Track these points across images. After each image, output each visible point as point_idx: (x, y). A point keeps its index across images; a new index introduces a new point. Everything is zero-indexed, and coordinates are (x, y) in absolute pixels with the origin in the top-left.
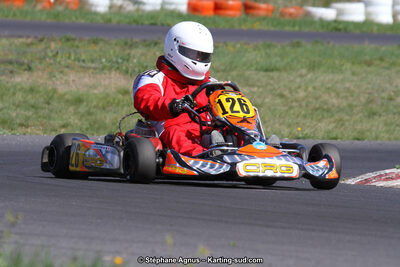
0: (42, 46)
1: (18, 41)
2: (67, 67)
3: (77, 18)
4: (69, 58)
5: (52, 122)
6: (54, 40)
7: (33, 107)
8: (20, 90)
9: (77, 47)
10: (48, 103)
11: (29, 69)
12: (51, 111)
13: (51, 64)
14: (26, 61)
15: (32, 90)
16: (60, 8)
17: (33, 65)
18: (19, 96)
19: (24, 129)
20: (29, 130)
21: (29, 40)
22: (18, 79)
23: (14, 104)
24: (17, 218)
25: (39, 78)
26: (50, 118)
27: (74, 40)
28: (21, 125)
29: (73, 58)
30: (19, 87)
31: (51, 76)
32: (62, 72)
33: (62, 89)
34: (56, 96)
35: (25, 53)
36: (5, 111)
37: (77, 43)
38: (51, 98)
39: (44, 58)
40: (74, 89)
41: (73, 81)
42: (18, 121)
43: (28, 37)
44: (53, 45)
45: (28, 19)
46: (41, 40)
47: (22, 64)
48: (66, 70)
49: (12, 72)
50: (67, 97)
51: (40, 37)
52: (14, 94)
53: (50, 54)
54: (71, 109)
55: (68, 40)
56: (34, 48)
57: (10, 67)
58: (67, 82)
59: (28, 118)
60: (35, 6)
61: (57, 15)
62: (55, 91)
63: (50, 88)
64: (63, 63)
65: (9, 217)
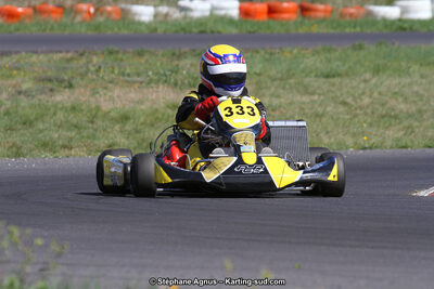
0: (83, 61)
1: (57, 57)
2: (111, 82)
3: (119, 29)
4: (113, 72)
5: (96, 142)
6: (96, 54)
7: (76, 126)
8: (61, 109)
9: (122, 60)
10: (92, 122)
11: (71, 86)
12: (96, 130)
13: (93, 80)
14: (66, 78)
15: (74, 108)
16: (101, 19)
17: (74, 82)
18: (60, 115)
19: (67, 151)
20: (73, 152)
21: (69, 55)
22: (58, 98)
23: (55, 125)
24: (63, 248)
25: (80, 95)
26: (94, 137)
27: (117, 52)
28: (64, 147)
29: (116, 72)
30: (60, 106)
31: (94, 93)
32: (105, 88)
33: (106, 107)
34: (100, 114)
35: (65, 69)
36: (46, 133)
37: (120, 56)
38: (95, 116)
39: (86, 73)
40: (119, 105)
41: (118, 97)
42: (61, 143)
43: (67, 52)
44: (95, 59)
45: (67, 32)
46: (82, 55)
47: (62, 81)
48: (110, 85)
49: (51, 90)
50: (113, 114)
51: (81, 51)
52: (55, 114)
53: (92, 69)
54: (117, 127)
55: (111, 53)
56: (74, 64)
57: (50, 85)
58: (112, 99)
59: (71, 139)
60: (74, 18)
61: (97, 27)
62: (98, 108)
63: (93, 106)
64: (106, 78)
65: (55, 247)
